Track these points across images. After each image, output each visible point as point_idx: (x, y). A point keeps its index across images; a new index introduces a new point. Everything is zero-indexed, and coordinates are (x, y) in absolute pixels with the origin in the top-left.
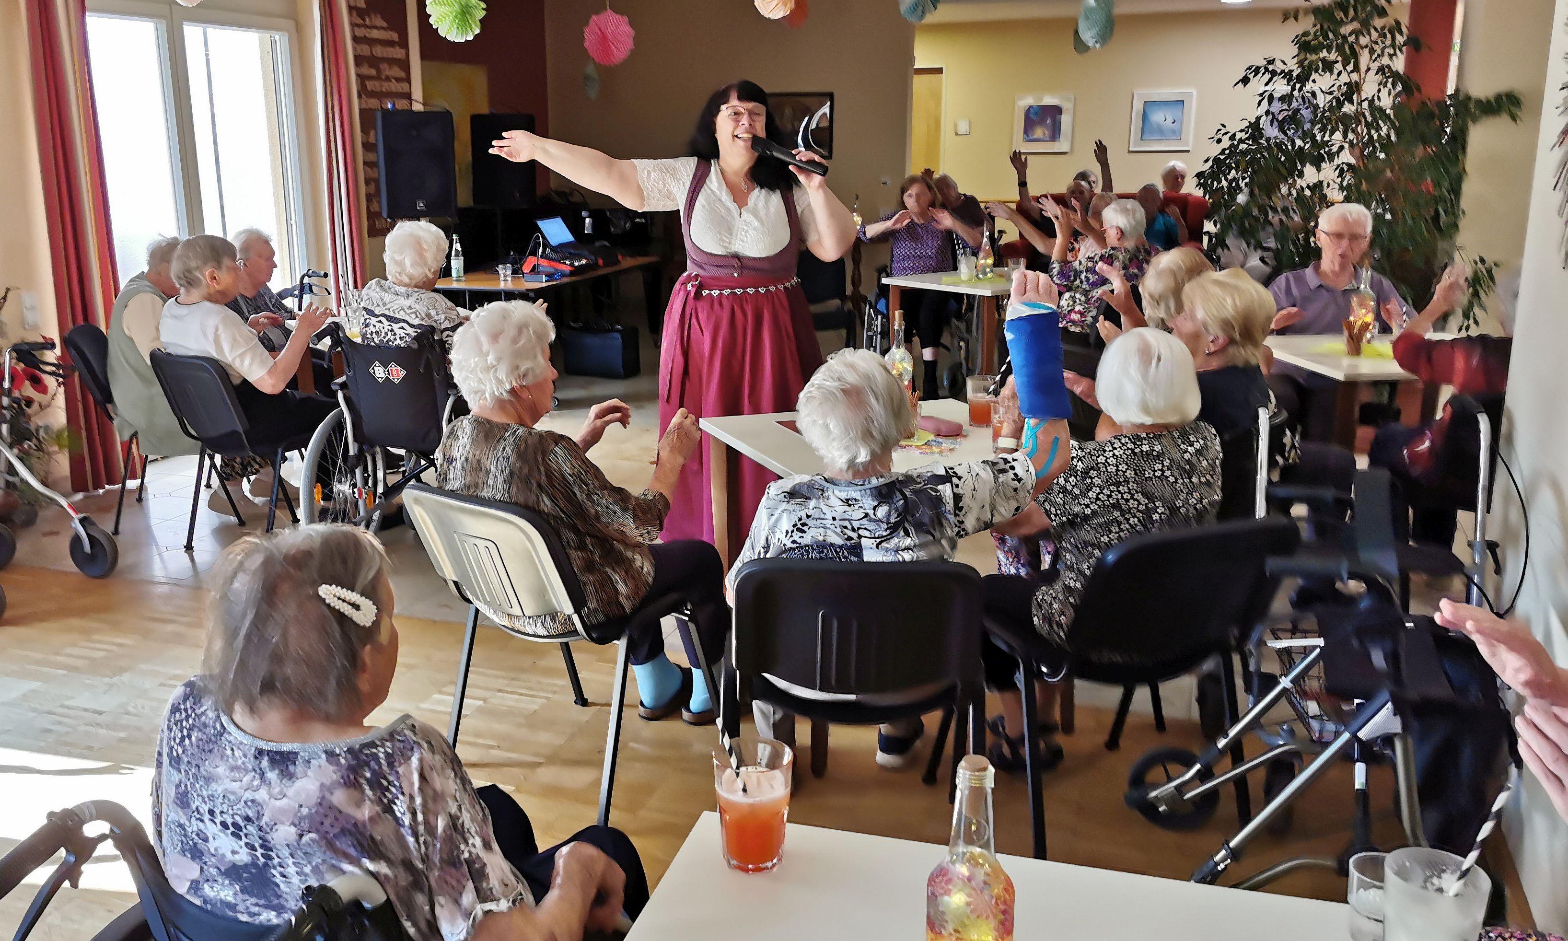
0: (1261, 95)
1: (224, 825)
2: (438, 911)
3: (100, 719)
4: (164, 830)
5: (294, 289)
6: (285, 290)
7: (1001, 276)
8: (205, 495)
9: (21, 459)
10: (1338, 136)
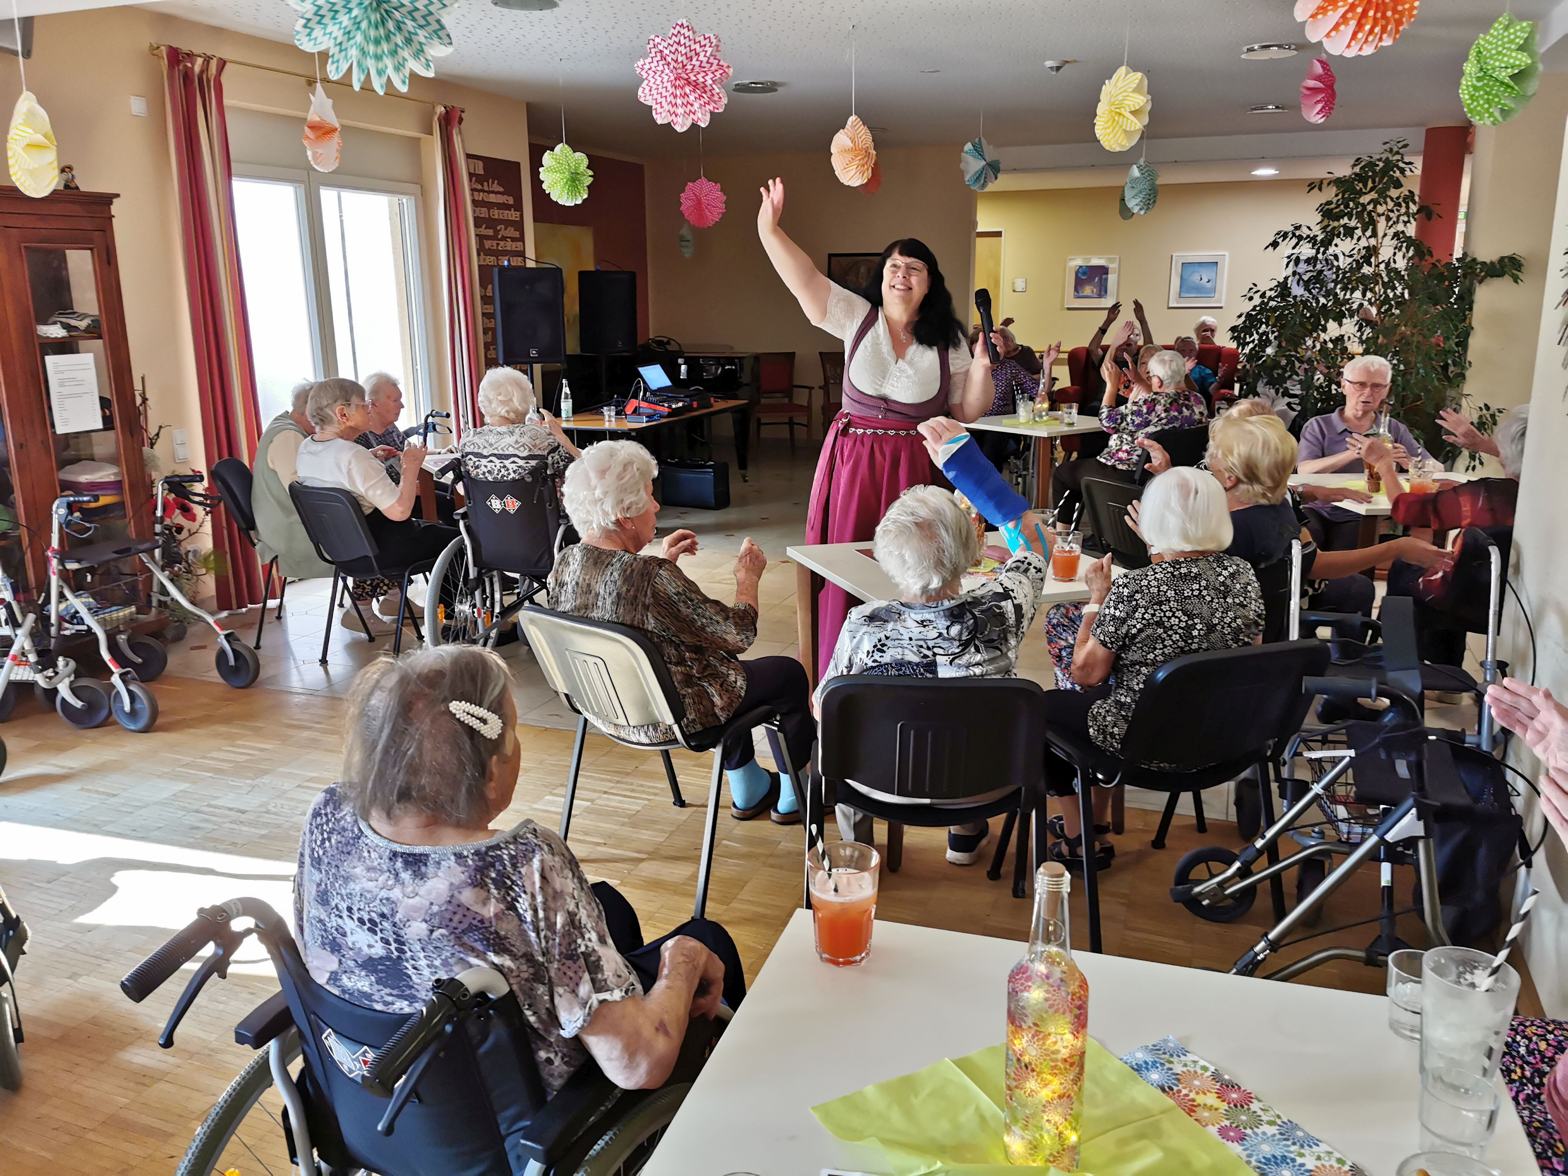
0: (1288, 257)
1: (361, 921)
2: (557, 1000)
3: (243, 817)
4: (306, 925)
5: (419, 427)
6: (412, 429)
7: (1056, 419)
8: (338, 613)
9: (172, 580)
10: (1358, 294)
